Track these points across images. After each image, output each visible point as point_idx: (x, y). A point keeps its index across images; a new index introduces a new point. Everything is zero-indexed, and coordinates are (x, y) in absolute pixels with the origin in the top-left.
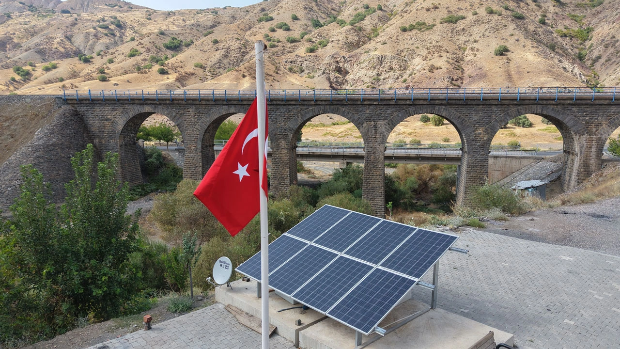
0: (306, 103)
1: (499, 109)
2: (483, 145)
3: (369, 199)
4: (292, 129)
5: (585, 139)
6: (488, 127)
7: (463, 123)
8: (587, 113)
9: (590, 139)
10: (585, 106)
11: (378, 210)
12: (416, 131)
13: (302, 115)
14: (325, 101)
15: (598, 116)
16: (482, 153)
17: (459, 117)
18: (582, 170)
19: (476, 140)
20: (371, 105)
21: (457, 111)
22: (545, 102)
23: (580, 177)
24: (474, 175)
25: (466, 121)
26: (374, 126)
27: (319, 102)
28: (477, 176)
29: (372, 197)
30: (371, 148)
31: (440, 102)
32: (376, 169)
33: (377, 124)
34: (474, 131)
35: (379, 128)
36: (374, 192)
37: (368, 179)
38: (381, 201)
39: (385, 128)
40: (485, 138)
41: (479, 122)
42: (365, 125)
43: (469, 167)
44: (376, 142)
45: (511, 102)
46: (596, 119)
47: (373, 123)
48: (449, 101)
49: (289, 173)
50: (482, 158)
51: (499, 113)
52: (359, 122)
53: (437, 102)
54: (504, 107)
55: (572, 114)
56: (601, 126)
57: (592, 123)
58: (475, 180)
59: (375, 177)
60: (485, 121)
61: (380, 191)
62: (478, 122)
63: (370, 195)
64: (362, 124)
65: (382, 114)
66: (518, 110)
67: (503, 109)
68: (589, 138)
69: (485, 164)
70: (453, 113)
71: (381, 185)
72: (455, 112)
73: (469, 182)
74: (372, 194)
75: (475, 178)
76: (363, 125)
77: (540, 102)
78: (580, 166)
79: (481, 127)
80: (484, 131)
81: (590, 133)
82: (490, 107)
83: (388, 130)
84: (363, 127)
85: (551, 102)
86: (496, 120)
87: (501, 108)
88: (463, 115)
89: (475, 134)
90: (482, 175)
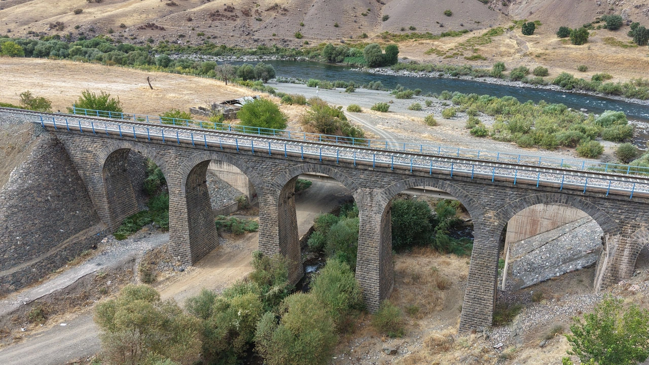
0: (293, 159)
1: (515, 193)
2: (492, 231)
3: (364, 271)
4: (280, 185)
5: (616, 240)
6: (500, 212)
7: (470, 204)
8: (623, 211)
9: (623, 241)
10: (620, 203)
11: (372, 284)
12: (547, 51)
13: (290, 170)
14: (315, 159)
15: (637, 216)
16: (492, 239)
17: (466, 196)
18: (609, 274)
19: (485, 224)
20: (366, 170)
21: (464, 189)
22: (571, 192)
23: (605, 282)
24: (480, 262)
25: (474, 201)
26: (370, 193)
27: (307, 160)
28: (484, 264)
29: (366, 269)
30: (367, 216)
31: (444, 177)
32: (372, 240)
33: (372, 191)
34: (483, 214)
35: (375, 196)
36: (369, 264)
37: (363, 250)
38: (377, 275)
39: (382, 197)
40: (496, 224)
41: (490, 205)
42: (359, 190)
43: (476, 253)
44: (372, 210)
45: (530, 187)
46: (633, 219)
47: (368, 189)
48: (455, 177)
49: (278, 232)
50: (491, 245)
51: (515, 198)
52: (352, 186)
53: (440, 176)
54: (521, 191)
55: (604, 210)
56: (639, 227)
57: (628, 223)
58: (481, 267)
59: (370, 248)
60: (497, 204)
61: (375, 265)
62: (488, 205)
63: (365, 267)
64: (357, 189)
65: (378, 181)
66: (537, 196)
67: (520, 193)
68: (622, 239)
69: (494, 252)
70: (459, 190)
71: (377, 258)
72: (462, 190)
73: (475, 269)
74: (367, 266)
75: (481, 266)
76: (358, 191)
77: (565, 191)
78: (607, 269)
79: (492, 210)
80: (495, 216)
81: (623, 234)
82: (505, 189)
83: (385, 199)
84: (357, 192)
85: (579, 193)
86: (510, 205)
87: (517, 191)
88: (470, 194)
89: (485, 217)
90: (490, 263)
